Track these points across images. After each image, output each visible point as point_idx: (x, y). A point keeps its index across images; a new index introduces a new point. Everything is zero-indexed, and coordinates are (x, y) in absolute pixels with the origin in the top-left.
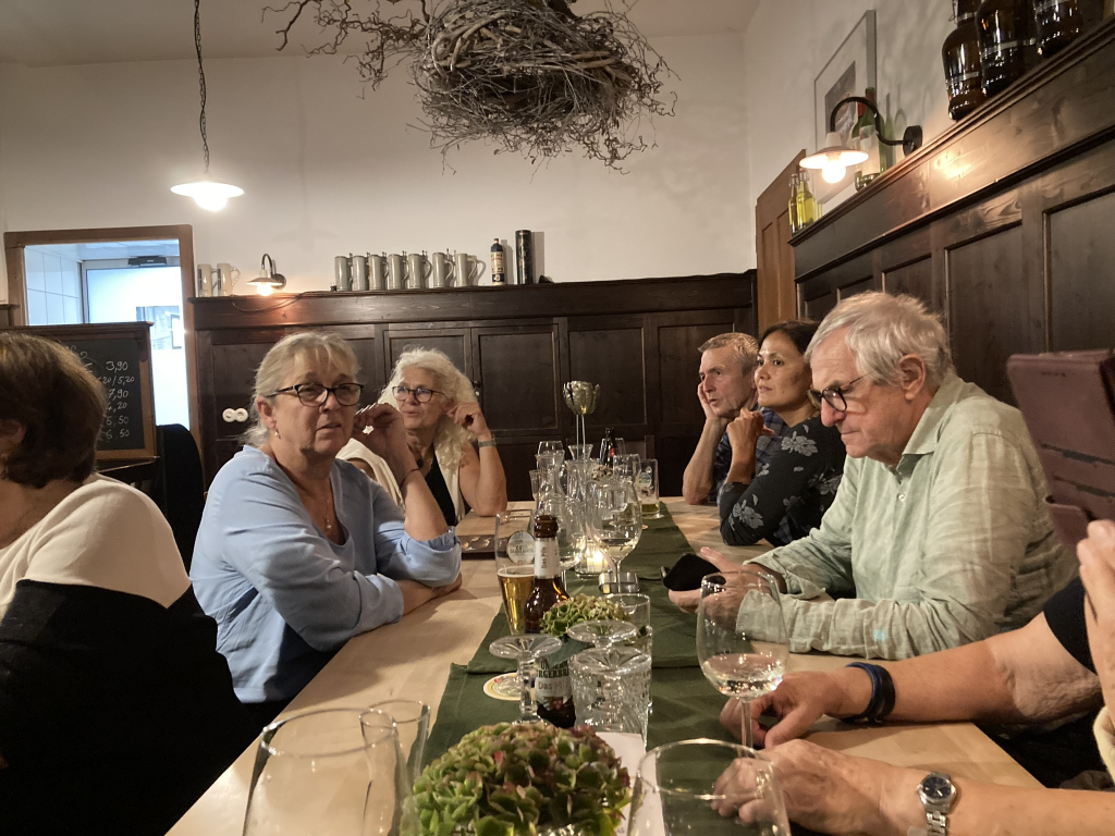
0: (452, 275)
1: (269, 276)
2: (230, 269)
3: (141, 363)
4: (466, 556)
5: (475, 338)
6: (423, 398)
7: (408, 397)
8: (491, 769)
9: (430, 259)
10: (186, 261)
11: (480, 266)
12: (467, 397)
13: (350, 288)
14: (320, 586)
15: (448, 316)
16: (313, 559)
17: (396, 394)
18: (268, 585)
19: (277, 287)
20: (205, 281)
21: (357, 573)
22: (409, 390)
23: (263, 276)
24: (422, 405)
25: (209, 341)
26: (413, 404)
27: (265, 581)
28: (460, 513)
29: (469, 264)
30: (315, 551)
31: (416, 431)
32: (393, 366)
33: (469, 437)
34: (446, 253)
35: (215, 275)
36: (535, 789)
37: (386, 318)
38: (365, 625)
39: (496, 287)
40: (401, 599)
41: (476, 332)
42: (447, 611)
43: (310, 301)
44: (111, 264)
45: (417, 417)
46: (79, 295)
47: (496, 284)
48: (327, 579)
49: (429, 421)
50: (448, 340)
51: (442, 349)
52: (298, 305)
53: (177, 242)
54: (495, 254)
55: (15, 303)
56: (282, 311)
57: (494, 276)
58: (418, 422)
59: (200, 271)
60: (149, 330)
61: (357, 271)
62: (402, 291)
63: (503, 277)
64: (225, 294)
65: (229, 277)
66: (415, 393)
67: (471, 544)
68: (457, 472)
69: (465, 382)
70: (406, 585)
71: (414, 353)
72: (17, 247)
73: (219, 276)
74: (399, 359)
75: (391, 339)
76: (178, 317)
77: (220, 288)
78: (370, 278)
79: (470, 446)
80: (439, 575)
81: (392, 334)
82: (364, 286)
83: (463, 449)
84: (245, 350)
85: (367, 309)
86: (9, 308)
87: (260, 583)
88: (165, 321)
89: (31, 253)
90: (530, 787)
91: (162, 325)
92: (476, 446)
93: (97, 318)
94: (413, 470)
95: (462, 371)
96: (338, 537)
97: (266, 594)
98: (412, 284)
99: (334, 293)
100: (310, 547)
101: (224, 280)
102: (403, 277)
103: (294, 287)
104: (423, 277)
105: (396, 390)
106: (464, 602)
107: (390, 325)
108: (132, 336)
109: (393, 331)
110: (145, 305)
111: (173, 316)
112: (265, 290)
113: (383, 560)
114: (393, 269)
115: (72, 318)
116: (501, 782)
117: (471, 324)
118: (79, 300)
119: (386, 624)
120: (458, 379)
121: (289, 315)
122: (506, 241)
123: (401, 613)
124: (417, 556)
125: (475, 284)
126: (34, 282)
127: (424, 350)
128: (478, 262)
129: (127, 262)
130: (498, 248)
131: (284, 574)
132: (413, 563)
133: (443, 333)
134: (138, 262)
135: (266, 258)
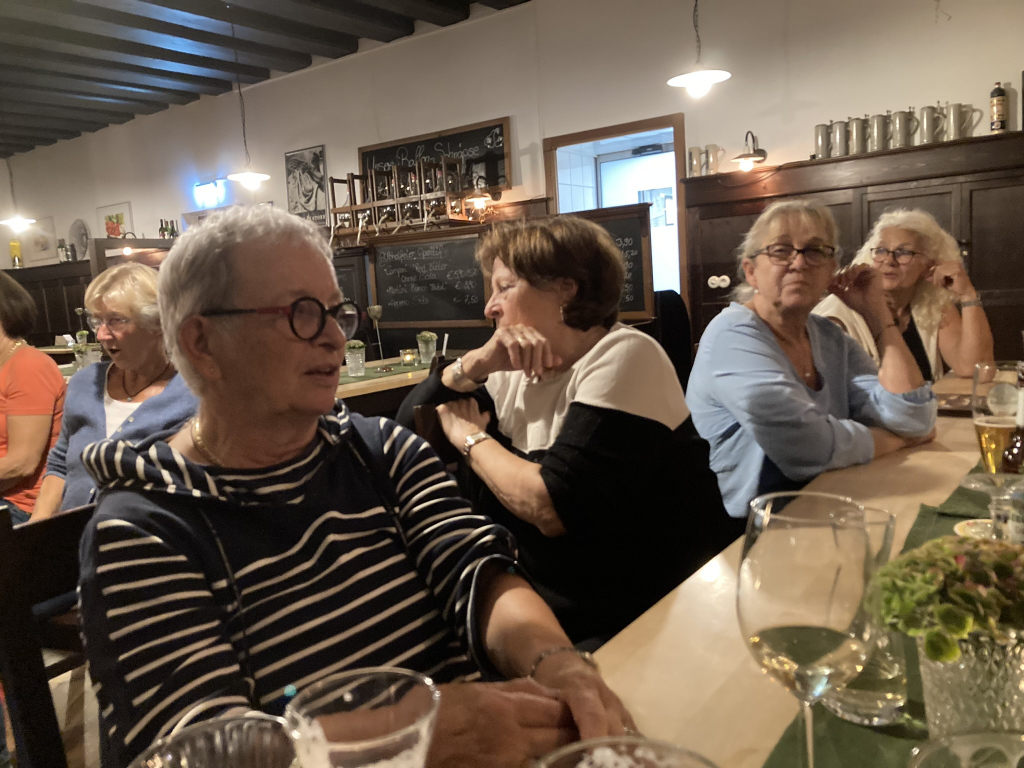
0: (942, 130)
1: (752, 152)
2: (716, 149)
3: (643, 239)
4: (942, 413)
5: (966, 195)
6: (903, 260)
7: (887, 259)
8: (953, 569)
9: (917, 115)
10: (679, 146)
11: (976, 116)
12: (951, 256)
13: (829, 155)
14: (796, 425)
15: (934, 172)
16: (789, 400)
17: (874, 255)
18: (750, 420)
19: (759, 162)
20: (695, 162)
21: (831, 417)
22: (888, 252)
23: (746, 152)
24: (902, 267)
25: (697, 216)
26: (892, 265)
27: (747, 416)
28: (937, 371)
29: (963, 114)
30: (791, 393)
31: (893, 292)
32: (870, 227)
33: (951, 297)
34: (935, 105)
35: (703, 156)
36: (997, 592)
37: (865, 181)
38: (836, 463)
39: (996, 136)
40: (871, 444)
41: (967, 188)
42: (918, 460)
43: (789, 172)
44: (618, 156)
45: (893, 279)
46: (594, 185)
47: (996, 132)
48: (803, 420)
49: (908, 282)
50: (933, 198)
51: (926, 209)
52: (777, 177)
53: (671, 129)
54: (995, 101)
55: (550, 196)
56: (763, 184)
57: (992, 124)
58: (895, 284)
59: (690, 154)
60: (648, 209)
61: (837, 137)
62: (885, 152)
63: (1003, 124)
64: (712, 173)
65: (715, 157)
66: (895, 255)
67: (948, 402)
68: (935, 333)
69: (950, 241)
70: (878, 432)
71: (895, 214)
72: (551, 150)
73: (707, 157)
74: (877, 219)
75: (869, 202)
76: (671, 197)
77: (707, 168)
78: (850, 143)
79: (950, 307)
80: (914, 426)
81: (871, 197)
82: (843, 152)
83: (944, 310)
84: (728, 223)
85: (845, 174)
86: (546, 201)
87: (744, 418)
88: (660, 202)
89: (561, 153)
90: (992, 589)
91: (658, 205)
92: (959, 307)
93: (609, 202)
94: (889, 326)
95: (948, 230)
96: (815, 384)
97: (748, 427)
98: (895, 143)
99: (814, 161)
100: (788, 390)
101: (711, 159)
102: (885, 136)
103: (775, 160)
104: (908, 134)
105: (874, 252)
106: (938, 454)
107: (870, 189)
108: (636, 215)
109: (872, 194)
110: (645, 189)
111: (667, 197)
112: (746, 166)
113: (857, 408)
114: (875, 132)
115: (591, 206)
116: (962, 579)
117: (961, 179)
118: (595, 190)
119: (857, 465)
120: (943, 239)
121: (769, 187)
122: (1009, 84)
123: (872, 455)
124: (891, 407)
125: (968, 135)
126: (563, 177)
127: (907, 210)
128: (974, 111)
129: (631, 152)
130: (1000, 93)
131: (765, 412)
132: (887, 414)
133: (928, 191)
134: (639, 151)
135: (750, 135)
